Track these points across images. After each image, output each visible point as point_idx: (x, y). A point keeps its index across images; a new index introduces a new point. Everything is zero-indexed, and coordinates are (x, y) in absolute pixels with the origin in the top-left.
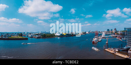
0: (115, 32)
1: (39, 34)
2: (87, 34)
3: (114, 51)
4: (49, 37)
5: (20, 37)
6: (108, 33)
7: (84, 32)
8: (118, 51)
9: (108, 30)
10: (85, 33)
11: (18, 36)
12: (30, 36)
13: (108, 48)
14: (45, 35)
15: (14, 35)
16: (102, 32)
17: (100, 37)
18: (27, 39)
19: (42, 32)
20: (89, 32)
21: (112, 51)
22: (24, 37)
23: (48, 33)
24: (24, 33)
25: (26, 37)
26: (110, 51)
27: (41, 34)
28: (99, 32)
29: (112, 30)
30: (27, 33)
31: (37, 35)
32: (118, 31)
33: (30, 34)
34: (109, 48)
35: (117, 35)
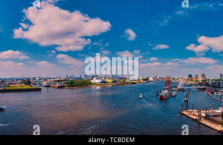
0: (203, 81)
1: (61, 81)
2: (151, 81)
3: (199, 116)
4: (81, 85)
5: (27, 87)
6: (189, 82)
7: (145, 78)
8: (205, 117)
9: (190, 76)
10: (147, 79)
11: (23, 85)
12: (45, 83)
13: (187, 109)
14: (72, 82)
15: (14, 84)
16: (178, 79)
17: (174, 89)
18: (39, 90)
19: (67, 76)
20: (154, 78)
21: (194, 115)
22: (34, 87)
23: (78, 78)
24: (34, 79)
25: (37, 86)
26: (192, 116)
27: (65, 80)
28: (174, 79)
29: (197, 76)
30: (40, 79)
31: (58, 81)
32: (209, 80)
33: (46, 80)
34: (189, 109)
35: (205, 87)
